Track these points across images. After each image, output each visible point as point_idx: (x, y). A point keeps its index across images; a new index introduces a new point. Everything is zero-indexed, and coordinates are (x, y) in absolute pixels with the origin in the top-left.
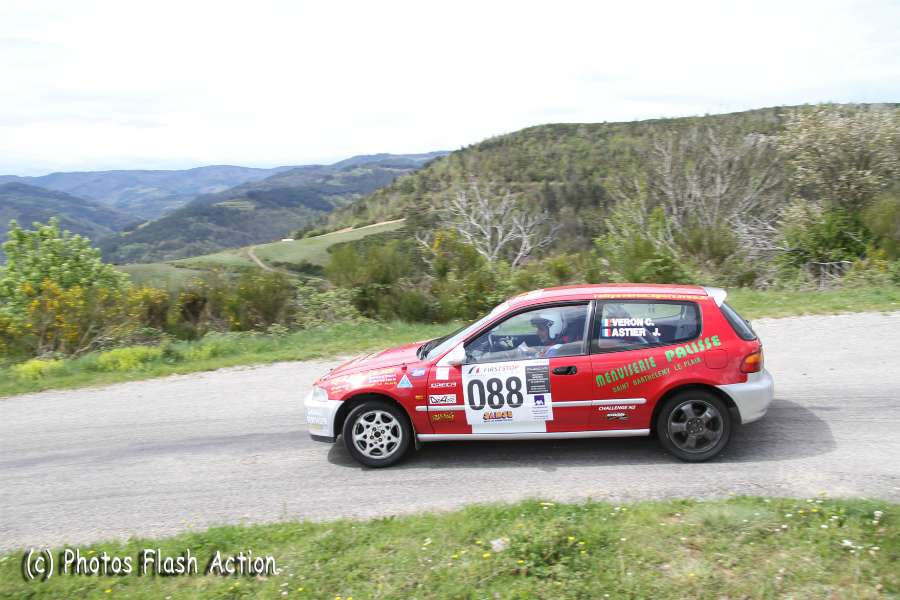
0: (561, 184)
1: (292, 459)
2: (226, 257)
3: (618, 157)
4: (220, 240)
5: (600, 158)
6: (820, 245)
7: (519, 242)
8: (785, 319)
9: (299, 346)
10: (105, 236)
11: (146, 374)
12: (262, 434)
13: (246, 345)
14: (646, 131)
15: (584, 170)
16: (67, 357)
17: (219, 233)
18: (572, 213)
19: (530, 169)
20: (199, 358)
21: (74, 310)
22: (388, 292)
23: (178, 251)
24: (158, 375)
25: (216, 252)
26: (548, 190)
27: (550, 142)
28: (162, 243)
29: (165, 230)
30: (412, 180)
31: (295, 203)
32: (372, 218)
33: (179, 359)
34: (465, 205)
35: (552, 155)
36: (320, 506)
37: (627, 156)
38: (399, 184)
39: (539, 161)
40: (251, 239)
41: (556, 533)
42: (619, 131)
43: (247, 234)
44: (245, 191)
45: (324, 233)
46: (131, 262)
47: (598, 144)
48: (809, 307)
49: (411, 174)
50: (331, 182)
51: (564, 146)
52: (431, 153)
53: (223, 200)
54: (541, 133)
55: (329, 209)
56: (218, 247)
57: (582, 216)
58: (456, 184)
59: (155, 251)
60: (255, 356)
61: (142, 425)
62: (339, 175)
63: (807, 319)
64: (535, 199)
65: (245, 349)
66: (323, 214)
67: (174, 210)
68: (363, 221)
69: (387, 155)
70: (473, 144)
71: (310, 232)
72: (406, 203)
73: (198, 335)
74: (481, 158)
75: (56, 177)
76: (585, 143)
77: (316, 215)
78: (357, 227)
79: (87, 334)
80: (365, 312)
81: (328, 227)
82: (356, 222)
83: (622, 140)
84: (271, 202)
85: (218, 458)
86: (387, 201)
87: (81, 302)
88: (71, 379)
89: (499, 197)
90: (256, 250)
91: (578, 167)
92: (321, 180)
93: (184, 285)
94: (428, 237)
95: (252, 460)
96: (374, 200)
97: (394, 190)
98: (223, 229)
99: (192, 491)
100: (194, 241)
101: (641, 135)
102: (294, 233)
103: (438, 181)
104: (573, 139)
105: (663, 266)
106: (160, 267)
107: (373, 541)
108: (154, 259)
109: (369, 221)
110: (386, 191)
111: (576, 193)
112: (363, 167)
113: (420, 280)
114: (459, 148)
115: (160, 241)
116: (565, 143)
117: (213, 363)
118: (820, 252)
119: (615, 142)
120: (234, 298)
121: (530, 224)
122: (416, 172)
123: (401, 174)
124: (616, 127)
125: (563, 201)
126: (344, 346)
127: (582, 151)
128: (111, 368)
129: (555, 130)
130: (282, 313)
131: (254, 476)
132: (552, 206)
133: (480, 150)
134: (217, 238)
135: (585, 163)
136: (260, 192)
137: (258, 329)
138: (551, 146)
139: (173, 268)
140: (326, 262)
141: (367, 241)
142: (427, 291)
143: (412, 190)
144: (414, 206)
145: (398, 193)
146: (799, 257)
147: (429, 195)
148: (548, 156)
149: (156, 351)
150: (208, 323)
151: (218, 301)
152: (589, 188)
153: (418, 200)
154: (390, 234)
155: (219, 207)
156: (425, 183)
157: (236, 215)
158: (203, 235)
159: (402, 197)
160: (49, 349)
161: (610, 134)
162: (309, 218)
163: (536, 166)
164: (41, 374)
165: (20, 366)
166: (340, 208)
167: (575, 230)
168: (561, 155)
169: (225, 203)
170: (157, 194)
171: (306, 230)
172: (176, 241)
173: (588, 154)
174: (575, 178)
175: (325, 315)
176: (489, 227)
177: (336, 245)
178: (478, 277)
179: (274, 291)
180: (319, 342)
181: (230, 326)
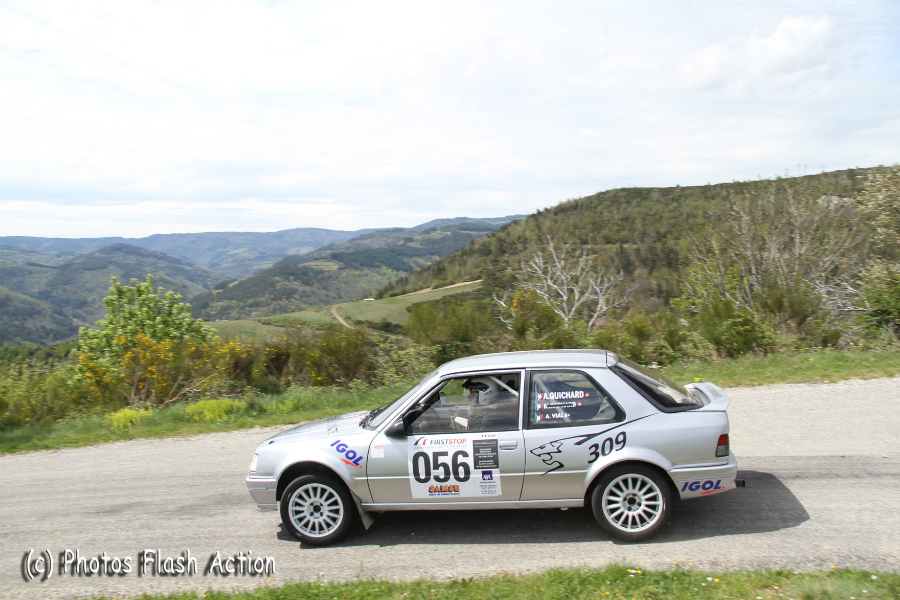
0: (635, 246)
2: (310, 315)
3: (691, 221)
4: (304, 299)
5: (673, 221)
7: (596, 303)
8: (874, 380)
9: (379, 402)
10: (198, 293)
11: (230, 425)
13: (328, 401)
14: (718, 194)
15: (658, 233)
16: (157, 407)
17: (304, 292)
18: (645, 275)
19: (605, 232)
20: (282, 412)
21: (165, 362)
22: (467, 349)
23: (265, 309)
24: (242, 426)
25: (301, 310)
26: (622, 251)
27: (624, 205)
28: (250, 301)
29: (253, 289)
30: (489, 242)
31: (377, 264)
32: (450, 278)
33: (262, 411)
34: (542, 266)
35: (626, 219)
37: (700, 220)
38: (476, 247)
39: (613, 224)
40: (334, 298)
42: (692, 195)
43: (330, 294)
44: (329, 252)
45: (404, 293)
46: (220, 319)
47: (671, 207)
49: (489, 237)
50: (411, 244)
51: (637, 209)
52: (508, 217)
53: (309, 261)
54: (615, 197)
55: (409, 270)
56: (303, 305)
57: (656, 278)
58: (533, 246)
59: (243, 308)
60: (336, 410)
62: (419, 237)
63: (898, 379)
64: (609, 261)
65: (326, 403)
66: (403, 274)
67: (263, 270)
68: (442, 282)
69: (465, 219)
70: (549, 207)
71: (391, 292)
72: (484, 265)
73: (282, 389)
75: (156, 238)
76: (660, 207)
77: (396, 276)
78: (436, 287)
79: (176, 385)
81: (408, 287)
82: (435, 282)
83: (694, 203)
84: (353, 263)
86: (465, 264)
87: (171, 354)
88: (159, 428)
89: (575, 259)
90: (338, 309)
91: (651, 230)
92: (402, 242)
93: (268, 340)
94: (505, 298)
96: (452, 261)
97: (471, 252)
98: (307, 289)
100: (281, 299)
101: (713, 198)
102: (374, 292)
103: (514, 243)
104: (646, 203)
105: (743, 326)
106: (247, 323)
108: (242, 316)
109: (447, 282)
110: (464, 253)
111: (649, 256)
112: (443, 230)
113: (498, 339)
114: (535, 212)
115: (248, 299)
116: (638, 206)
117: (295, 416)
119: (688, 206)
120: (316, 353)
121: (606, 285)
122: (494, 235)
123: (479, 236)
124: (690, 191)
125: (637, 263)
127: (656, 215)
128: (197, 418)
129: (629, 195)
130: (363, 369)
132: (628, 268)
133: (556, 214)
134: (302, 297)
135: (658, 226)
136: (343, 253)
137: (340, 384)
138: (625, 210)
139: (259, 324)
140: (405, 320)
141: (446, 301)
143: (489, 252)
144: (492, 268)
145: (476, 255)
146: (878, 318)
147: (506, 257)
148: (622, 220)
149: (237, 403)
150: (290, 378)
151: (301, 357)
152: (663, 251)
153: (495, 262)
154: (468, 294)
155: (305, 267)
156: (502, 245)
157: (320, 276)
158: (289, 294)
159: (480, 259)
160: (141, 399)
161: (682, 198)
162: (389, 279)
163: (610, 229)
164: (131, 422)
165: (113, 414)
166: (418, 269)
167: (649, 292)
168: (635, 219)
169: (310, 263)
170: (247, 255)
171: (386, 290)
172: (263, 299)
173: (661, 217)
174: (649, 241)
175: (404, 372)
176: (565, 288)
177: (415, 304)
178: (558, 336)
179: (355, 347)
181: (312, 381)
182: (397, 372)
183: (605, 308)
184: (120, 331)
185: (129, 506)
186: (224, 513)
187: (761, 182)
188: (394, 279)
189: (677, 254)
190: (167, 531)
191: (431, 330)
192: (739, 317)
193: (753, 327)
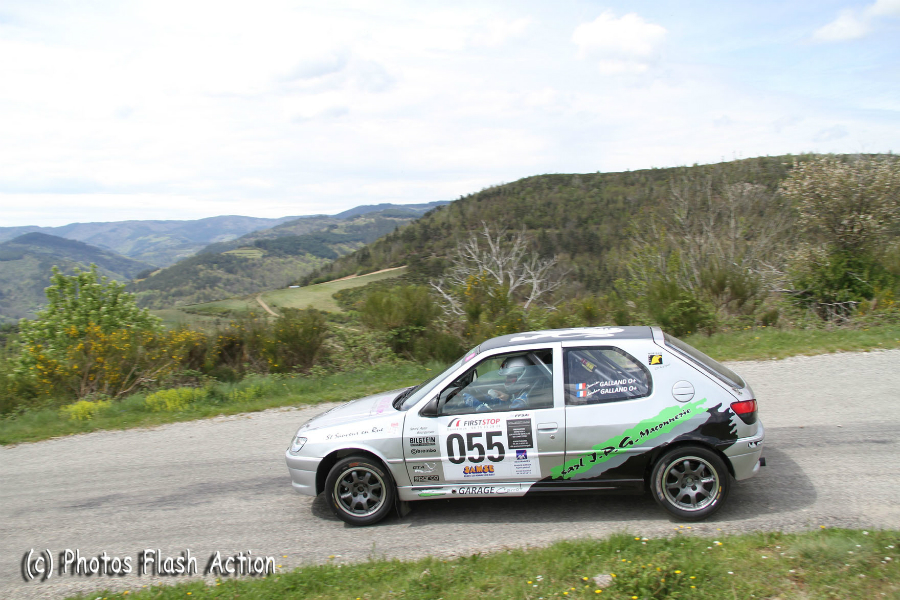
0: (557, 232)
2: (234, 303)
3: (611, 206)
4: (229, 287)
5: (594, 206)
6: (825, 287)
8: (818, 356)
9: (341, 387)
11: (193, 415)
13: (289, 387)
14: (638, 180)
15: (579, 218)
16: (111, 398)
17: (228, 280)
18: (568, 260)
19: (528, 217)
20: (244, 399)
22: (422, 334)
23: (188, 298)
24: (205, 415)
25: (225, 299)
26: (544, 237)
27: (546, 191)
28: (173, 290)
29: (176, 277)
30: (413, 228)
31: (301, 251)
32: (375, 265)
33: (224, 400)
35: (548, 204)
37: (620, 205)
38: (401, 232)
39: (536, 210)
41: (664, 568)
42: (611, 181)
43: (255, 281)
44: (253, 240)
45: (329, 279)
47: (592, 193)
48: (840, 345)
49: (413, 223)
50: (335, 231)
51: (559, 195)
52: (432, 204)
53: (232, 248)
54: (537, 183)
55: (334, 256)
56: (227, 294)
57: (578, 263)
58: (455, 232)
59: (166, 298)
60: (299, 397)
61: (198, 465)
62: (343, 224)
63: (839, 355)
64: (533, 246)
65: (288, 390)
66: (327, 261)
67: (185, 258)
68: (367, 268)
69: (389, 205)
70: (472, 194)
71: (316, 279)
72: (408, 251)
73: (238, 376)
74: (479, 207)
75: (75, 227)
76: (581, 193)
77: (321, 263)
78: (362, 274)
79: (128, 377)
80: (400, 354)
82: (361, 269)
83: (614, 189)
84: (277, 250)
86: (390, 250)
87: (126, 345)
88: (119, 419)
90: (264, 297)
91: (573, 216)
92: (326, 229)
96: (376, 248)
97: (396, 238)
98: (231, 276)
100: (204, 288)
101: (633, 184)
102: (298, 278)
103: (438, 229)
104: (568, 189)
105: (689, 307)
106: (171, 313)
108: (166, 305)
109: (373, 268)
110: (389, 240)
111: (571, 240)
112: (366, 217)
113: (452, 323)
114: (459, 198)
115: (171, 288)
116: (560, 192)
117: (258, 404)
118: (826, 293)
119: (608, 191)
120: (271, 340)
121: (540, 270)
122: (418, 221)
123: (402, 223)
124: (609, 177)
125: (559, 248)
127: (577, 200)
128: (158, 408)
129: (552, 180)
130: (317, 356)
132: (550, 252)
133: (479, 199)
134: (225, 285)
135: (579, 211)
136: (267, 241)
137: (298, 371)
138: (547, 195)
139: (184, 313)
141: (371, 287)
142: (458, 334)
143: (414, 238)
144: (416, 254)
145: (400, 242)
146: (804, 298)
147: (430, 243)
148: (544, 205)
149: (197, 391)
150: (246, 365)
151: (256, 343)
152: (584, 236)
153: (420, 248)
154: (393, 280)
155: (228, 255)
156: (426, 231)
157: (244, 264)
158: (213, 282)
159: (405, 245)
160: (92, 391)
161: (603, 184)
162: (314, 266)
163: (533, 215)
164: (90, 414)
165: (70, 406)
166: (343, 256)
167: (572, 277)
168: (557, 204)
169: (233, 251)
170: (169, 243)
171: (311, 277)
172: (187, 288)
173: (582, 203)
174: (570, 226)
175: (361, 357)
176: (501, 272)
177: (341, 292)
178: (510, 319)
179: (312, 334)
180: (361, 383)
181: (269, 368)
182: (354, 357)
183: (539, 293)
184: (65, 322)
185: (107, 499)
186: (208, 502)
187: (679, 168)
188: (318, 266)
189: (597, 238)
190: (152, 523)
191: (387, 315)
192: (684, 298)
193: (698, 308)
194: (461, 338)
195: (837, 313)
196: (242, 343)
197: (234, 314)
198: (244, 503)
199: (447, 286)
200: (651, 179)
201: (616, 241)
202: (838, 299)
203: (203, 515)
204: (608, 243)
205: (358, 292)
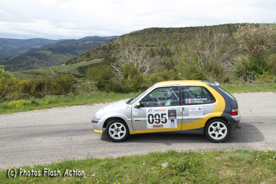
0: (156, 48)
1: (84, 138)
2: (41, 70)
3: (175, 40)
4: (39, 64)
5: (169, 40)
6: (247, 70)
8: (241, 94)
9: (79, 100)
11: (26, 109)
12: (72, 130)
14: (185, 31)
15: (164, 44)
17: (39, 62)
18: (160, 58)
19: (146, 43)
20: (45, 104)
22: (108, 82)
23: (24, 68)
24: (31, 110)
25: (38, 68)
26: (152, 50)
27: (153, 34)
28: (18, 65)
29: (19, 60)
30: (106, 45)
31: (66, 52)
33: (37, 104)
34: (128, 54)
35: (154, 38)
36: (97, 153)
37: (179, 39)
38: (101, 47)
39: (149, 40)
40: (50, 64)
41: (184, 161)
42: (176, 31)
43: (49, 62)
44: (48, 47)
45: (76, 63)
47: (169, 35)
48: (249, 90)
49: (106, 43)
50: (78, 45)
51: (157, 35)
52: (112, 37)
53: (41, 50)
54: (150, 30)
55: (77, 55)
56: (38, 67)
57: (163, 59)
58: (121, 47)
59: (15, 67)
60: (65, 103)
61: (28, 127)
62: (81, 43)
64: (147, 53)
65: (60, 101)
66: (75, 56)
67: (22, 53)
68: (89, 59)
69: (97, 37)
70: (127, 34)
71: (71, 62)
72: (104, 53)
73: (42, 96)
74: (129, 39)
76: (164, 35)
77: (73, 57)
78: (87, 61)
80: (100, 89)
81: (77, 61)
82: (87, 59)
83: (177, 34)
84: (57, 52)
85: (57, 138)
86: (97, 53)
87: (1, 84)
90: (52, 68)
91: (162, 42)
92: (75, 45)
95: (70, 139)
96: (92, 52)
97: (100, 49)
98: (40, 60)
99: (51, 149)
100: (30, 64)
101: (183, 32)
102: (65, 62)
103: (115, 46)
104: (161, 33)
105: (199, 76)
106: (18, 73)
107: (121, 165)
108: (15, 70)
109: (91, 59)
110: (97, 49)
111: (161, 51)
112: (89, 40)
113: (118, 79)
114: (122, 35)
115: (17, 64)
116: (158, 34)
117: (50, 106)
118: (247, 72)
119: (174, 34)
120: (55, 84)
121: (150, 61)
122: (108, 43)
123: (102, 43)
124: (175, 29)
125: (157, 54)
126: (95, 101)
127: (163, 37)
128: (13, 107)
129: (155, 30)
130: (71, 89)
131: (72, 144)
132: (153, 55)
133: (129, 36)
134: (38, 64)
135: (164, 41)
136: (53, 48)
137: (64, 95)
139: (22, 73)
140: (78, 74)
141: (91, 65)
142: (120, 82)
143: (106, 49)
144: (107, 54)
145: (101, 50)
146: (239, 74)
147: (112, 51)
148: (152, 39)
149: (28, 101)
150: (45, 92)
151: (49, 85)
152: (166, 50)
154: (98, 63)
155: (39, 53)
156: (110, 46)
157: (45, 56)
158: (33, 62)
159: (103, 51)
161: (173, 32)
162: (70, 58)
163: (148, 42)
166: (81, 54)
167: (161, 64)
168: (156, 38)
169: (41, 51)
171: (69, 62)
173: (165, 38)
174: (161, 46)
175: (86, 90)
176: (136, 62)
177: (80, 67)
178: (138, 78)
179: (69, 81)
180: (86, 99)
181: (54, 93)
182: (84, 90)
183: (149, 69)
187: (199, 27)
188: (72, 58)
189: (170, 51)
191: (95, 76)
192: (198, 72)
193: (202, 76)
194: (121, 84)
195: (250, 79)
196: (44, 84)
197: (41, 74)
198: (44, 139)
199: (117, 66)
200: (190, 30)
201: (177, 52)
202: (251, 74)
203: (29, 144)
204: (174, 52)
205: (86, 67)
